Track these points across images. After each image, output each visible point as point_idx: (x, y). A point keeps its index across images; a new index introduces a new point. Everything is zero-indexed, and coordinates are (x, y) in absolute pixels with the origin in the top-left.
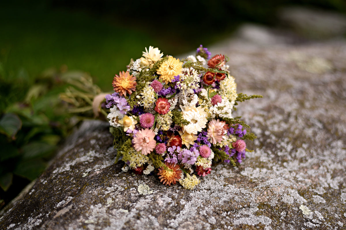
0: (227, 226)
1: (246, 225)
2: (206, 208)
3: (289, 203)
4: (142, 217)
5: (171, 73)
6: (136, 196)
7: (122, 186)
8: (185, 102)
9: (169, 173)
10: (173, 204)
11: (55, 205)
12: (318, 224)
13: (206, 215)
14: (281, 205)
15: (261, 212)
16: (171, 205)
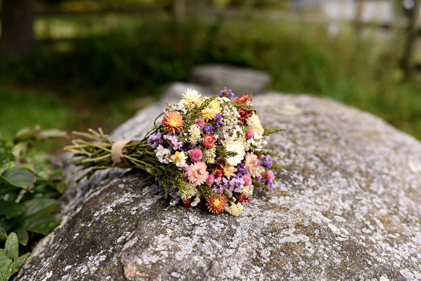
0: (276, 244)
1: (290, 243)
2: (255, 231)
3: (319, 222)
4: (205, 241)
5: (211, 111)
6: (190, 226)
7: (175, 218)
8: (226, 136)
9: (217, 203)
10: (227, 228)
11: (114, 241)
12: (346, 238)
13: (256, 236)
14: (313, 225)
15: (298, 232)
16: (226, 230)
